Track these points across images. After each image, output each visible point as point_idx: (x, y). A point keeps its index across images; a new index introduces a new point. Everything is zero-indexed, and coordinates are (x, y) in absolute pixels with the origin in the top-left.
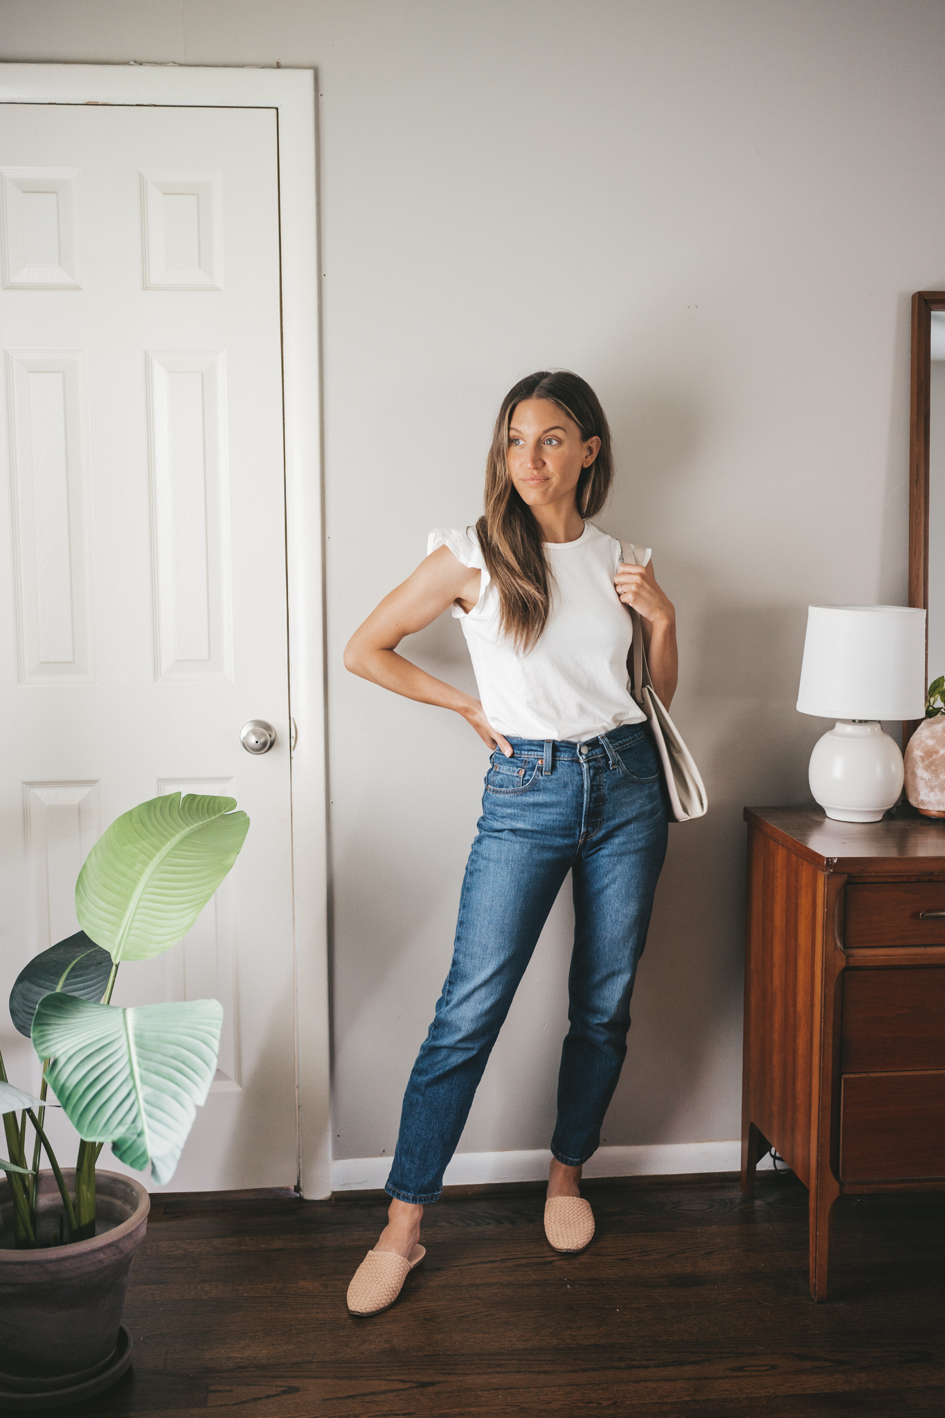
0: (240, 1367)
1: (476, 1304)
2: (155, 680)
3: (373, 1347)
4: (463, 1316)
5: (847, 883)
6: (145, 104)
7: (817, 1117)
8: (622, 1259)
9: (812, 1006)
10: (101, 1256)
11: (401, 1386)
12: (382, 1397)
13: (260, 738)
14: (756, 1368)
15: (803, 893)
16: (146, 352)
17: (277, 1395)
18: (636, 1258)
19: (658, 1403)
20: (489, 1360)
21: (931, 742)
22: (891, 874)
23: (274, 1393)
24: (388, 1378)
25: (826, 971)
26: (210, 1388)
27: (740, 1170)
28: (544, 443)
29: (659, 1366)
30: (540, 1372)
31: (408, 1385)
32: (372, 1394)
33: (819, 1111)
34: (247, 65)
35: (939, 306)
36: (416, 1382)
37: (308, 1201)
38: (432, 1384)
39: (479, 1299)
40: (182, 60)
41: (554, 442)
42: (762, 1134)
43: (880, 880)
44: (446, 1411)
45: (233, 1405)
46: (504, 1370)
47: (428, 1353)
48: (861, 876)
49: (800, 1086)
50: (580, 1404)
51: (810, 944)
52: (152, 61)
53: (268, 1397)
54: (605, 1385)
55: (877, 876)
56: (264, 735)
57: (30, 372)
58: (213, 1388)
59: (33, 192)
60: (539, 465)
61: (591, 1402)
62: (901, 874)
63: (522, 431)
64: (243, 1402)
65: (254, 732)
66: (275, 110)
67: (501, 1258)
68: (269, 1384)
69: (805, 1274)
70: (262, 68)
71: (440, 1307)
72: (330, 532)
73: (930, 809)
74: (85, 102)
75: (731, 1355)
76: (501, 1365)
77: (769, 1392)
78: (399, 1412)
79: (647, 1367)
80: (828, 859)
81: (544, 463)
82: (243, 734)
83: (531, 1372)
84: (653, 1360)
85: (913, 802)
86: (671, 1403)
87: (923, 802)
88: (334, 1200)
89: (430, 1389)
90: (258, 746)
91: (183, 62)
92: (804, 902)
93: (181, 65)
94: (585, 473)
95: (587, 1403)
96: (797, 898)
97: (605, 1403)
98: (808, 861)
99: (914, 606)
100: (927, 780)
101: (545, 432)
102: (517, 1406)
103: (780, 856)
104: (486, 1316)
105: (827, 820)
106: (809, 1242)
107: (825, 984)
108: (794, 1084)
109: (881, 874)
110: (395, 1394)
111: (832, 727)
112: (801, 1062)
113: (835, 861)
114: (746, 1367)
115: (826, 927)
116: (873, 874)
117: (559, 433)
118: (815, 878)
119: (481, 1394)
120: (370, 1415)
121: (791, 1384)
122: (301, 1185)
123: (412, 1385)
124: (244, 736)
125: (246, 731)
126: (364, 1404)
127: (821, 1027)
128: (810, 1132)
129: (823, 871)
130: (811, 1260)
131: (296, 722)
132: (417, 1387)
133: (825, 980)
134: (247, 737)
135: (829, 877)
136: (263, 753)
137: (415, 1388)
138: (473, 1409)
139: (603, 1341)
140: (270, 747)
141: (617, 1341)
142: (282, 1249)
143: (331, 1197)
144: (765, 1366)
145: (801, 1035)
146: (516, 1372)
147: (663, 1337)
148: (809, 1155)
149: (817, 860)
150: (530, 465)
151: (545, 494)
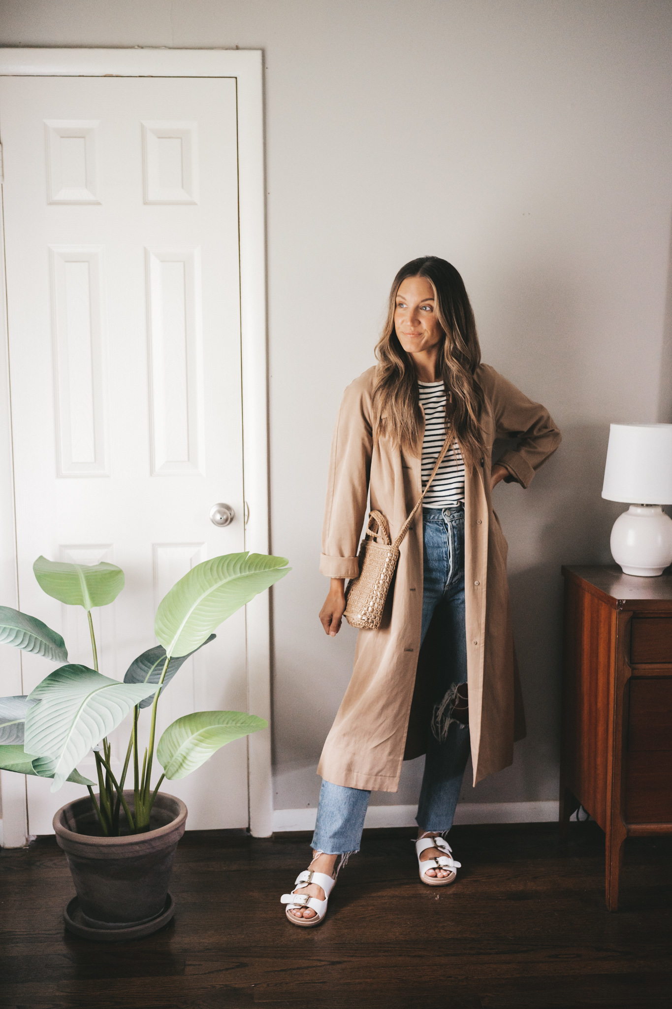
0: (208, 949)
1: (372, 910)
2: (151, 475)
3: (300, 937)
4: (363, 918)
5: (632, 618)
6: (145, 76)
7: (611, 782)
9: (608, 704)
11: (319, 964)
12: (305, 971)
13: (223, 516)
14: (567, 956)
15: (602, 625)
16: (145, 248)
17: (233, 968)
18: (483, 880)
19: (497, 978)
20: (380, 947)
23: (230, 967)
24: (309, 958)
25: (618, 679)
26: (186, 963)
27: (558, 820)
28: (421, 309)
29: (498, 954)
30: (415, 956)
31: (323, 963)
32: (298, 968)
33: (613, 778)
34: (216, 48)
36: (329, 961)
37: (256, 838)
38: (339, 963)
39: (374, 906)
40: (171, 44)
41: (428, 309)
42: (573, 797)
43: (656, 616)
44: (349, 981)
45: (202, 974)
46: (390, 954)
47: (338, 942)
48: (643, 613)
49: (599, 761)
50: (442, 978)
51: (607, 660)
52: (150, 46)
53: (227, 969)
54: (460, 966)
55: (653, 613)
56: (225, 513)
57: (66, 262)
58: (189, 963)
59: (67, 137)
60: (416, 323)
61: (450, 977)
63: (406, 298)
64: (209, 973)
65: (219, 512)
66: (235, 79)
68: (227, 961)
69: (602, 892)
70: (227, 49)
72: (272, 373)
74: (104, 75)
75: (549, 947)
76: (388, 951)
77: (575, 972)
78: (317, 981)
79: (490, 954)
80: (619, 600)
81: (420, 323)
82: (211, 514)
83: (409, 956)
84: (495, 949)
86: (506, 979)
88: (274, 838)
89: (339, 966)
90: (222, 521)
91: (171, 46)
92: (603, 630)
93: (170, 48)
95: (448, 977)
96: (598, 629)
97: (460, 978)
98: (605, 603)
101: (423, 301)
102: (399, 979)
103: (587, 600)
104: (378, 918)
105: (624, 575)
106: (605, 871)
107: (617, 688)
108: (595, 759)
109: (656, 612)
110: (314, 969)
111: (627, 509)
112: (600, 744)
113: (624, 602)
114: (560, 955)
115: (617, 649)
116: (651, 612)
117: (431, 303)
118: (610, 614)
119: (374, 970)
120: (297, 982)
121: (591, 968)
122: (251, 827)
123: (326, 963)
125: (215, 509)
126: (293, 975)
127: (614, 718)
128: (606, 793)
129: (615, 609)
130: (606, 882)
131: (248, 504)
132: (330, 965)
133: (617, 686)
134: (214, 515)
135: (620, 613)
136: (226, 526)
137: (328, 965)
138: (368, 980)
139: (459, 936)
140: (231, 521)
141: (469, 936)
142: (238, 871)
143: (272, 836)
144: (573, 954)
145: (600, 725)
146: (398, 956)
147: (501, 933)
148: (606, 809)
149: (611, 602)
150: (409, 323)
151: (418, 344)
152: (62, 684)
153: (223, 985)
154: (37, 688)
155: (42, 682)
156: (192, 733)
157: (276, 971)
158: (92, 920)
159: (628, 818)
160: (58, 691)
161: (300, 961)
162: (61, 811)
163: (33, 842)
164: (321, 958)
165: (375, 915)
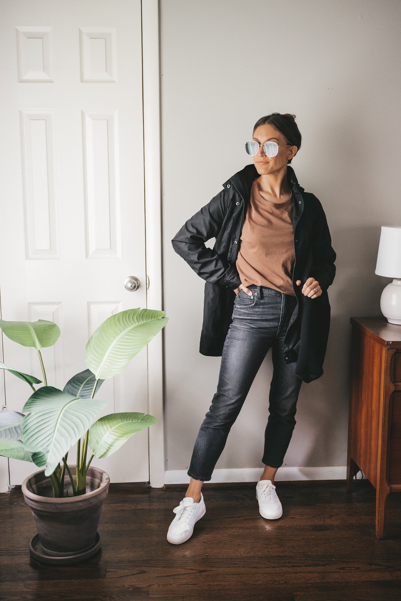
0: (120, 561)
1: (226, 536)
2: (86, 258)
3: (180, 554)
4: (220, 541)
5: (396, 353)
7: (380, 457)
8: (292, 518)
9: (379, 408)
10: (81, 504)
11: (191, 572)
12: (182, 577)
13: (132, 284)
14: (350, 569)
15: (376, 357)
16: (82, 111)
17: (136, 574)
18: (298, 518)
19: (305, 583)
20: (231, 561)
23: (135, 573)
24: (185, 568)
25: (386, 392)
26: (107, 570)
27: (346, 479)
29: (306, 566)
30: (253, 567)
31: (194, 571)
32: (178, 575)
33: (381, 455)
36: (198, 570)
37: (153, 488)
38: (204, 571)
39: (227, 534)
42: (356, 464)
44: (210, 583)
45: (117, 578)
46: (237, 566)
47: (204, 558)
49: (373, 443)
50: (270, 582)
51: (379, 380)
53: (133, 575)
54: (282, 574)
56: (134, 283)
57: (31, 120)
58: (109, 570)
59: (32, 38)
60: (264, 155)
61: (276, 582)
64: (121, 577)
65: (130, 282)
67: (238, 516)
68: (133, 569)
69: (374, 527)
71: (210, 537)
72: (165, 192)
75: (339, 562)
76: (236, 564)
77: (355, 579)
78: (190, 583)
79: (301, 566)
80: (387, 342)
82: (125, 283)
83: (249, 567)
84: (304, 563)
86: (311, 583)
88: (165, 488)
89: (204, 573)
90: (132, 288)
92: (376, 361)
95: (274, 582)
96: (373, 359)
97: (281, 582)
98: (378, 343)
102: (242, 582)
103: (366, 340)
104: (230, 541)
105: (389, 324)
106: (376, 513)
107: (385, 398)
108: (370, 442)
110: (188, 575)
111: (391, 282)
112: (374, 433)
113: (391, 343)
114: (346, 568)
115: (386, 372)
118: (381, 350)
119: (227, 577)
120: (177, 584)
121: (365, 576)
122: (150, 481)
123: (196, 571)
124: (126, 283)
125: (128, 279)
126: (175, 579)
127: (383, 417)
128: (377, 464)
129: (385, 347)
131: (149, 277)
132: (198, 572)
134: (127, 284)
135: (388, 350)
136: (134, 291)
137: (197, 573)
138: (222, 583)
139: (282, 554)
140: (137, 288)
141: (288, 555)
142: (142, 509)
143: (164, 487)
144: (354, 567)
145: (374, 421)
146: (242, 567)
147: (308, 553)
148: (377, 474)
149: (382, 342)
150: (260, 155)
151: (266, 169)
152: (42, 400)
153: (130, 585)
154: (26, 403)
155: (29, 399)
156: (111, 428)
157: (164, 576)
158: (49, 551)
159: (391, 480)
160: (40, 405)
161: (180, 570)
162: (27, 480)
163: (13, 489)
164: (193, 568)
165: (228, 540)
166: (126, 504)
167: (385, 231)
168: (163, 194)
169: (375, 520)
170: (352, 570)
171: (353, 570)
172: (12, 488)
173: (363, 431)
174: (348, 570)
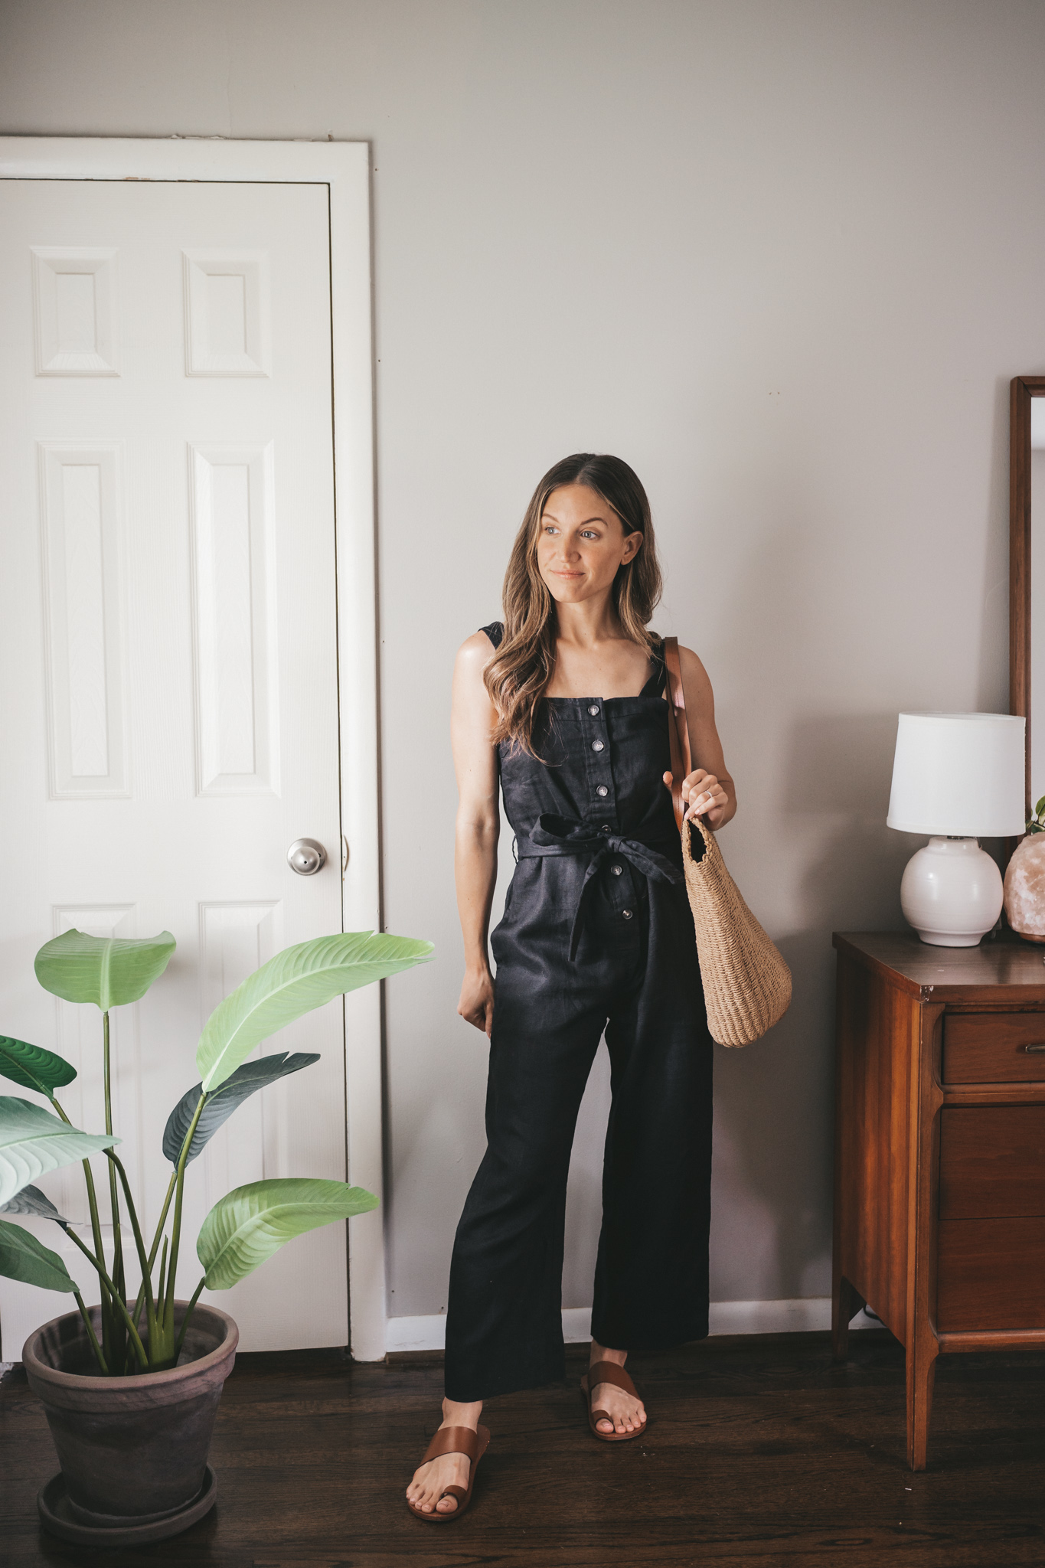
0: (288, 1541)
1: (544, 1473)
2: (196, 795)
4: (531, 1486)
5: (944, 1013)
6: (188, 180)
7: (914, 1269)
8: (702, 1426)
9: (908, 1147)
11: (465, 1560)
13: (308, 858)
14: (850, 1542)
15: (896, 1023)
16: (187, 444)
18: (717, 1425)
20: (559, 1533)
21: (1036, 861)
22: (992, 1003)
24: (448, 1552)
25: (921, 1108)
26: (255, 1563)
27: (830, 1328)
28: (582, 535)
29: (743, 1540)
30: (613, 1546)
31: (470, 1560)
33: (916, 1262)
34: (297, 139)
35: (1040, 391)
36: (480, 1556)
37: (360, 1363)
38: (496, 1558)
39: (546, 1468)
40: (227, 132)
41: (593, 536)
42: (855, 1289)
43: (980, 1010)
46: (575, 1544)
47: (493, 1526)
48: (960, 1006)
49: (895, 1236)
51: (905, 1079)
52: (195, 134)
54: (684, 1560)
55: (976, 1005)
56: (312, 854)
57: (63, 465)
58: (259, 1562)
59: (67, 274)
60: (574, 558)
62: (1004, 1003)
63: (559, 519)
65: (301, 852)
66: (327, 186)
67: (570, 1424)
68: (320, 1558)
69: (902, 1441)
70: (313, 141)
73: (1036, 933)
74: (124, 178)
75: (821, 1528)
76: (572, 1538)
79: (730, 1540)
80: (923, 987)
81: (580, 557)
82: (291, 853)
83: (604, 1546)
84: (737, 1533)
85: (1015, 925)
87: (1028, 927)
88: (388, 1362)
89: (494, 1564)
90: (306, 866)
91: (228, 135)
92: (898, 1034)
93: (227, 138)
94: (622, 570)
96: (891, 1031)
98: (902, 991)
99: (1015, 715)
100: (1033, 902)
101: (583, 523)
104: (556, 1486)
106: (905, 1408)
107: (921, 1123)
108: (888, 1233)
109: (981, 1004)
111: (926, 844)
112: (896, 1208)
113: (931, 989)
114: (838, 1540)
115: (920, 1060)
116: (972, 1004)
117: (599, 526)
118: (910, 1008)
121: (887, 1559)
122: (352, 1345)
123: (476, 1559)
124: (292, 855)
125: (294, 849)
127: (917, 1169)
128: (906, 1285)
129: (918, 1000)
130: (908, 1425)
131: (348, 840)
132: (481, 1562)
133: (921, 1119)
134: (294, 857)
135: (925, 1006)
136: (311, 874)
137: (478, 1562)
139: (682, 1512)
140: (320, 867)
141: (697, 1513)
142: (333, 1414)
143: (385, 1358)
144: (859, 1539)
145: (895, 1179)
146: (588, 1546)
147: (747, 1508)
148: (906, 1310)
149: (912, 989)
150: (563, 558)
151: (576, 590)
159: (941, 1326)
161: (434, 1557)
163: (9, 1373)
164: (466, 1551)
165: (549, 1482)
166: (294, 1403)
167: (908, 725)
168: (381, 642)
169: (906, 1426)
170: (854, 1545)
171: (857, 1545)
172: (7, 1371)
173: (869, 1206)
174: (844, 1545)
